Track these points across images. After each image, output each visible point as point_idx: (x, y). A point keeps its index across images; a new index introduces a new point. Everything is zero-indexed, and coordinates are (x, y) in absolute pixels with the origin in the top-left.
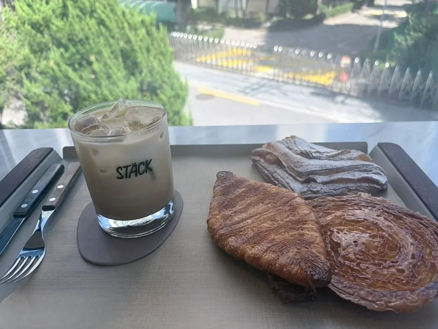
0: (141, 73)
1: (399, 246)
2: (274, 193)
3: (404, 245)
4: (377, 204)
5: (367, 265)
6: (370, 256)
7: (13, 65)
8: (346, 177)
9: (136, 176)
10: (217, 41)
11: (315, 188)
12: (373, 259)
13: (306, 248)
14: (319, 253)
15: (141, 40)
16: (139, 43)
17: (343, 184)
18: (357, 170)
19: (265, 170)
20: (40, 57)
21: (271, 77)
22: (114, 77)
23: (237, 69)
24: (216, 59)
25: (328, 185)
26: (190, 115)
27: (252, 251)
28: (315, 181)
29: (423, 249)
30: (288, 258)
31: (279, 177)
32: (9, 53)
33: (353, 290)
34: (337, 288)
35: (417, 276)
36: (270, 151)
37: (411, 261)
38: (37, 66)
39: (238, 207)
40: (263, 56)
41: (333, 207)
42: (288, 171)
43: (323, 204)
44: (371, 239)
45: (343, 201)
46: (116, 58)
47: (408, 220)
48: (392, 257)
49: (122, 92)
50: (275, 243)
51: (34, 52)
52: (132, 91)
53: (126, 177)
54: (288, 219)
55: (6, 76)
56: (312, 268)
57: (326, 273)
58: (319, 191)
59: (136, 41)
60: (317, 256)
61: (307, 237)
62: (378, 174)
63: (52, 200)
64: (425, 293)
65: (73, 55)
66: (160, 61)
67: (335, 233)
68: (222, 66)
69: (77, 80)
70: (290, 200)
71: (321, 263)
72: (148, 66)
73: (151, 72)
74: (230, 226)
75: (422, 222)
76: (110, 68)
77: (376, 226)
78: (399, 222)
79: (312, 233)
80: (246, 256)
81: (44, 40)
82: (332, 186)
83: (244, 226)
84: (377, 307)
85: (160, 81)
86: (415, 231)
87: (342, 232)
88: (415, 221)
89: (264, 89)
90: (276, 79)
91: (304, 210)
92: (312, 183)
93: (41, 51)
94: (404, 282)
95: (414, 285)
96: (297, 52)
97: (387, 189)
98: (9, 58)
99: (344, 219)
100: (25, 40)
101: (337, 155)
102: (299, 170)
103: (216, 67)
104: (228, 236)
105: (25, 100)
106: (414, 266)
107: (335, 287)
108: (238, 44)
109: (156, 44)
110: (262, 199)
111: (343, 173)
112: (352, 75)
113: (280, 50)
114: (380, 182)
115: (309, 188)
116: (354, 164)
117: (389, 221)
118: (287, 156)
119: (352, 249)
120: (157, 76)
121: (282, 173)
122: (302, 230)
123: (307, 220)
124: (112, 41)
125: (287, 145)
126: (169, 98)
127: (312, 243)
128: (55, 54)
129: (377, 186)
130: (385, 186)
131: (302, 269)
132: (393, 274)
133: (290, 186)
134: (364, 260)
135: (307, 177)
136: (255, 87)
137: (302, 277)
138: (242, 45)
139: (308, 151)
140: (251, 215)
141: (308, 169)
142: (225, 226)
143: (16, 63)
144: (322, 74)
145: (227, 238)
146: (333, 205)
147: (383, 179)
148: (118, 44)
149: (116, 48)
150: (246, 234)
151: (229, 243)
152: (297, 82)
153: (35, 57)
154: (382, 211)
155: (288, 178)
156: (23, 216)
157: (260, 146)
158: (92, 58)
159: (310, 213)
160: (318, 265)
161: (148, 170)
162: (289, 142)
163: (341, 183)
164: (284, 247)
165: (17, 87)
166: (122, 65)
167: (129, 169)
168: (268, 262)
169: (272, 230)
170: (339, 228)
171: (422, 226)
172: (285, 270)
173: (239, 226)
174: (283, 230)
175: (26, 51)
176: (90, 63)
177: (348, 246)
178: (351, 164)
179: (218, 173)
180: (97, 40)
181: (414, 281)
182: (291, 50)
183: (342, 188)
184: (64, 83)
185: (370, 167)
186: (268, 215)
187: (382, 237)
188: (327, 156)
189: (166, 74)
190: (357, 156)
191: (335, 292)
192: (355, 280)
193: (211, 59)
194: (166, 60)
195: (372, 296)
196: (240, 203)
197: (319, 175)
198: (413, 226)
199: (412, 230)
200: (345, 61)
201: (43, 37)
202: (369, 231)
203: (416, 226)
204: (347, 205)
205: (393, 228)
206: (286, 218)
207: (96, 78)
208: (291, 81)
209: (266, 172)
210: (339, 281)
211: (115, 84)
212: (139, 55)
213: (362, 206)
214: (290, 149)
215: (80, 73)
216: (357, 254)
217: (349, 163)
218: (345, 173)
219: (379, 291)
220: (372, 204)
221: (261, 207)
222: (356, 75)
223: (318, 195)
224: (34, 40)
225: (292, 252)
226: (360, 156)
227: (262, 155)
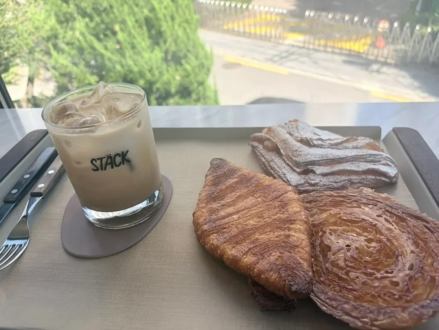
0: (165, 42)
1: (396, 254)
2: (266, 186)
3: (402, 252)
4: (379, 202)
5: (357, 274)
6: (363, 264)
7: (41, 36)
8: (349, 168)
9: (112, 167)
10: (244, 6)
11: (314, 180)
12: (365, 267)
13: (290, 252)
14: (303, 259)
15: (166, 8)
16: (163, 11)
17: (346, 176)
18: (363, 160)
19: (262, 158)
20: (66, 28)
21: (301, 45)
22: (139, 47)
23: (266, 36)
24: (244, 26)
25: (329, 176)
26: (215, 85)
27: (231, 251)
28: (313, 172)
29: (423, 259)
30: (268, 264)
31: (276, 167)
32: (37, 24)
33: (338, 302)
34: (320, 299)
35: (412, 290)
36: (269, 137)
37: (408, 272)
38: (64, 37)
39: (228, 200)
40: (293, 21)
41: (331, 203)
42: (286, 160)
43: (319, 199)
44: (366, 243)
45: (342, 197)
46: (140, 27)
47: (412, 222)
48: (387, 266)
49: (146, 63)
50: (258, 243)
51: (60, 22)
52: (156, 61)
53: (102, 170)
54: (276, 217)
55: (35, 47)
56: (292, 276)
57: (306, 284)
58: (317, 183)
59: (160, 9)
60: (300, 263)
61: (293, 239)
62: (388, 165)
63: (41, 186)
64: (418, 312)
65: (98, 24)
66: (185, 29)
67: (328, 234)
68: (250, 33)
69: (103, 51)
70: (282, 195)
71: (303, 271)
72: (172, 35)
73: (175, 41)
74: (215, 221)
75: (429, 226)
76: (134, 37)
77: (374, 228)
78: (402, 225)
79: (299, 235)
80: (225, 257)
81: (70, 10)
82: (332, 178)
83: (229, 223)
84: (360, 324)
85: (184, 51)
86: (418, 236)
87: (335, 233)
88: (420, 223)
89: (293, 57)
90: (307, 46)
91: (295, 207)
92: (311, 174)
93: (67, 21)
94: (396, 297)
95: (407, 301)
96: (330, 16)
97: (396, 182)
98: (37, 28)
99: (340, 218)
100: (52, 10)
101: (341, 143)
102: (297, 159)
103: (244, 34)
104: (210, 233)
105: (53, 71)
106: (411, 278)
107: (318, 297)
108: (267, 9)
109: (181, 12)
110: (253, 191)
111: (346, 164)
112: (390, 40)
113: (312, 14)
114: (388, 174)
115: (306, 180)
116: (360, 154)
117: (391, 223)
118: (286, 143)
119: (343, 255)
120: (182, 46)
121: (279, 162)
122: (289, 230)
123: (296, 219)
124: (136, 9)
125: (288, 129)
126: (194, 68)
127: (297, 246)
128: (80, 24)
129: (384, 179)
130: (395, 179)
131: (281, 277)
132: (385, 287)
133: (286, 177)
134: (354, 268)
135: (305, 168)
136: (284, 55)
137: (280, 287)
138: (272, 10)
139: (309, 138)
140: (238, 210)
141: (307, 159)
142: (210, 221)
143: (44, 33)
144: (356, 40)
145: (209, 235)
146: (330, 201)
147: (392, 171)
148: (142, 12)
149: (141, 17)
150: (230, 231)
151: (210, 241)
152: (329, 50)
153: (62, 28)
154: (383, 210)
155: (284, 168)
156: (13, 202)
157: (260, 129)
158: (117, 28)
159: (301, 211)
160: (298, 274)
161: (125, 162)
162: (290, 127)
163: (342, 175)
164: (267, 250)
165: (45, 58)
166: (146, 34)
167: (104, 160)
168: (247, 266)
169: (257, 229)
170: (332, 228)
171: (427, 231)
172: (263, 276)
173: (224, 221)
174: (269, 229)
175: (53, 21)
176: (114, 33)
177: (339, 251)
178: (357, 154)
179: (212, 161)
180: (121, 9)
181: (408, 296)
182: (324, 14)
183: (344, 181)
184: (90, 53)
185: (379, 157)
186: (256, 211)
187: (380, 241)
188: (330, 144)
189: (191, 43)
190: (365, 144)
191: (316, 304)
192: (341, 291)
193: (239, 27)
194: (191, 29)
195: (357, 312)
196: (229, 195)
197: (320, 165)
198: (417, 230)
199: (416, 234)
200: (383, 25)
201: (69, 7)
202: (366, 234)
203: (421, 230)
204: (345, 202)
205: (393, 231)
206: (275, 215)
207: (121, 48)
208: (322, 49)
209: (263, 160)
210: (324, 291)
211: (139, 53)
212: (164, 24)
213: (362, 203)
214: (291, 134)
215: (104, 43)
216: (348, 260)
217: (354, 153)
218: (349, 163)
219: (365, 306)
220: (375, 202)
221: (250, 201)
222: (394, 41)
223: (316, 188)
224: (60, 10)
225: (273, 256)
226: (367, 144)
227: (261, 141)
